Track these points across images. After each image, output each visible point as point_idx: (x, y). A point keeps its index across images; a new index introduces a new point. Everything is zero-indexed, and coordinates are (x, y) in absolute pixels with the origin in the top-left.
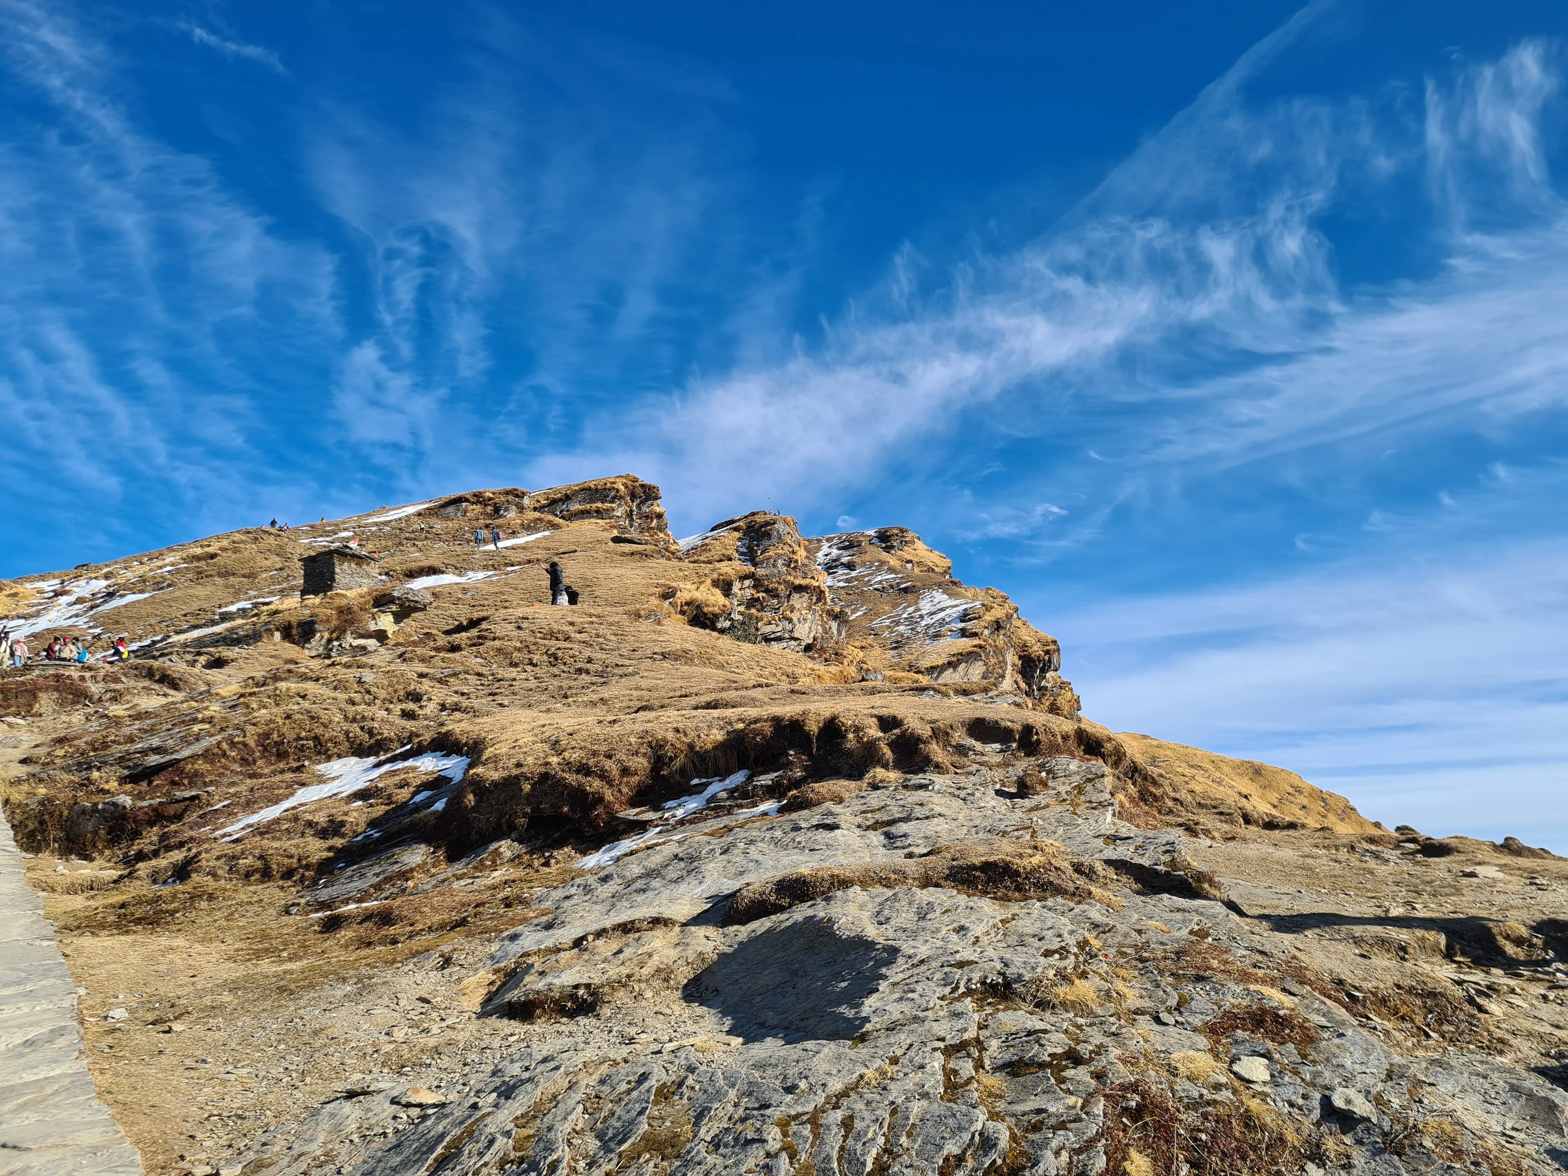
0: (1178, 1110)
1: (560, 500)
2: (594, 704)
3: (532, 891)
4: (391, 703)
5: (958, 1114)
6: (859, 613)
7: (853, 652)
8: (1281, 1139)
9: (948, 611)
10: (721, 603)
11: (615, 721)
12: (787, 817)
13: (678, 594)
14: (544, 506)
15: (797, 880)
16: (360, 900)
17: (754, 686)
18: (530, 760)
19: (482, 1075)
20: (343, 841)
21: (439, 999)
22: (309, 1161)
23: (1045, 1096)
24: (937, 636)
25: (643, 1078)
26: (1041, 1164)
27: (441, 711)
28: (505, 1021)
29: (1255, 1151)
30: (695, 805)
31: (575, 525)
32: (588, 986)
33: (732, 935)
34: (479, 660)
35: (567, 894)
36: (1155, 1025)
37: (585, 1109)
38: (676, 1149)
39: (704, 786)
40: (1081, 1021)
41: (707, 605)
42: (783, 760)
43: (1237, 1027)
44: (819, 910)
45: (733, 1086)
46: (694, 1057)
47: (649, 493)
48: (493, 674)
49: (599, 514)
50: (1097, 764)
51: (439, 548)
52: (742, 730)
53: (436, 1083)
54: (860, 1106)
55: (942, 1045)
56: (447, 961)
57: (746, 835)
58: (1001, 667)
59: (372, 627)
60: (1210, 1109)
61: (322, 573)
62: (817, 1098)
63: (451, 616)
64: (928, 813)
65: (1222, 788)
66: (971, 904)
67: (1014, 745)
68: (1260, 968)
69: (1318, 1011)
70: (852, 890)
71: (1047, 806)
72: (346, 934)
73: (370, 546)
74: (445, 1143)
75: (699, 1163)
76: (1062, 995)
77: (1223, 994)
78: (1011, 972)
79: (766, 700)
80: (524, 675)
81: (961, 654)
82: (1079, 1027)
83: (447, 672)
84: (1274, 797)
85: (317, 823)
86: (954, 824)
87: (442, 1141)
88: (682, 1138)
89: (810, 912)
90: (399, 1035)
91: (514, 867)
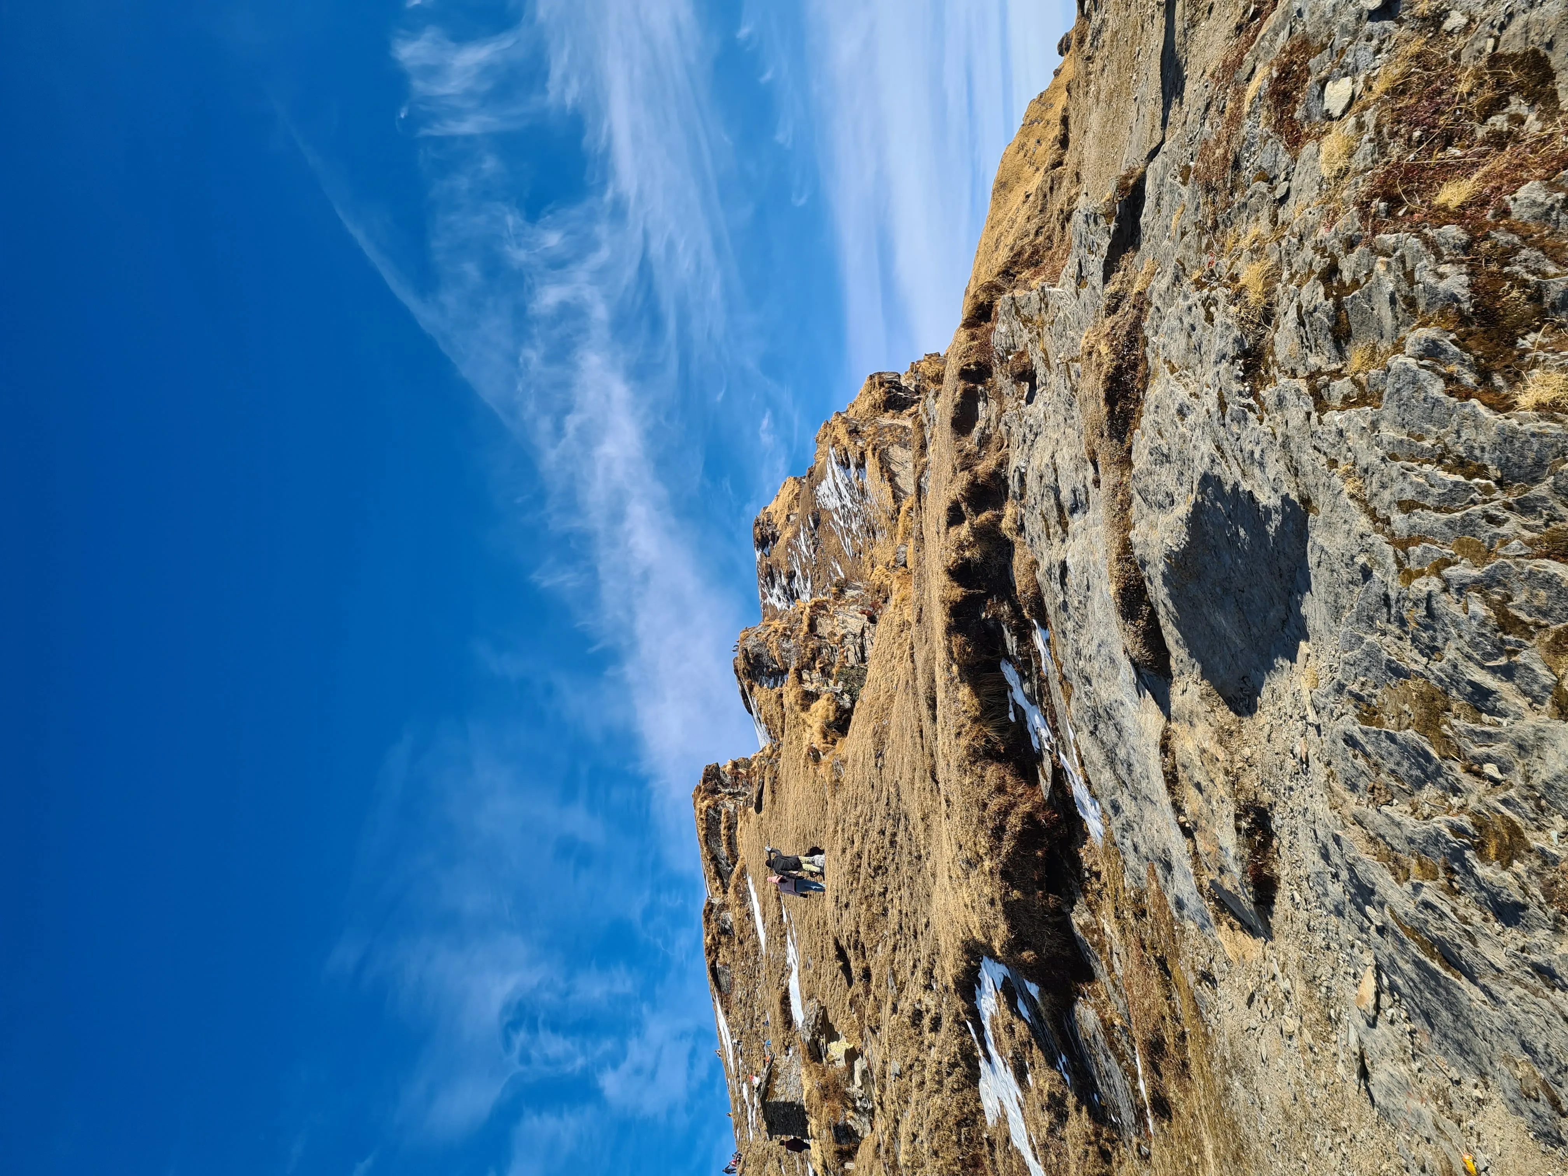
0: (1387, 163)
1: (716, 866)
2: (927, 828)
3: (1128, 888)
4: (922, 1042)
5: (1397, 386)
6: (838, 567)
7: (877, 575)
8: (1418, 56)
9: (838, 481)
10: (825, 703)
11: (947, 801)
12: (1052, 619)
13: (815, 746)
14: (722, 883)
15: (1122, 597)
16: (1135, 1077)
17: (913, 662)
18: (987, 890)
19: (1341, 928)
20: (1070, 1095)
21: (1249, 984)
22: (1444, 1117)
23: (1374, 299)
24: (863, 492)
25: (1350, 741)
26: (1455, 291)
27: (932, 989)
28: (1276, 908)
29: (1432, 83)
30: (1036, 717)
31: (742, 852)
32: (1238, 817)
33: (1181, 665)
34: (879, 948)
35: (1131, 849)
36: (1289, 202)
37: (1388, 803)
38: (1437, 696)
39: (1017, 708)
40: (1286, 275)
41: (827, 717)
42: (991, 624)
43: (1291, 118)
44: (1156, 571)
45: (1361, 639)
46: (1325, 687)
47: (713, 775)
48: (895, 934)
49: (731, 827)
50: (1002, 303)
51: (762, 993)
52: (960, 666)
53: (1350, 979)
54: (1386, 495)
55: (1314, 415)
56: (1207, 977)
57: (1070, 659)
58: (895, 430)
59: (842, 1064)
60: (1385, 130)
61: (785, 1116)
62: (1377, 543)
63: (833, 981)
64: (1051, 470)
65: (1019, 220)
66: (1152, 408)
67: (980, 388)
68: (1224, 107)
69: (1272, 41)
70: (1133, 539)
71: (1045, 351)
72: (1173, 1092)
73: (758, 1066)
74: (1427, 960)
75: (1455, 667)
76: (1258, 296)
77: (1254, 138)
78: (1231, 351)
79: (927, 647)
80: (896, 901)
81: (881, 469)
82: (1292, 276)
83: (891, 983)
84: (1028, 170)
85: (1050, 1123)
86: (1063, 442)
87: (1424, 963)
88: (1424, 690)
89: (1158, 581)
90: (1291, 1025)
91: (1100, 910)
